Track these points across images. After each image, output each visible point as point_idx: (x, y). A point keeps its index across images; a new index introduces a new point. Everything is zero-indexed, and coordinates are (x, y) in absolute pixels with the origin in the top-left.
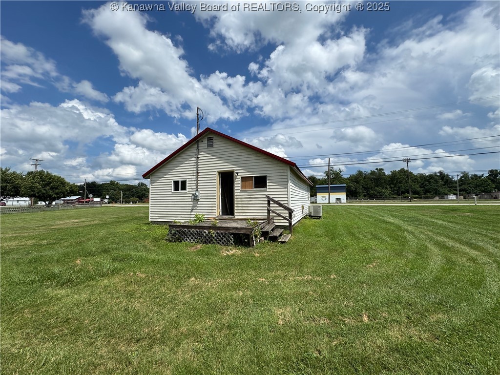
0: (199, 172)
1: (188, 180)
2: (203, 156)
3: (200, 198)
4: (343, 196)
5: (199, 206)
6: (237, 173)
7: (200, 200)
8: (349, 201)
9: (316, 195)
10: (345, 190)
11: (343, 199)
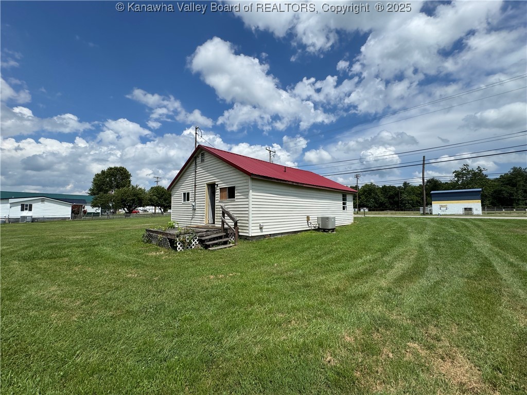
0: (196, 184)
1: (190, 192)
2: (199, 169)
3: (197, 207)
4: (476, 206)
5: (196, 214)
6: (217, 185)
7: (197, 210)
8: (486, 212)
9: (431, 204)
10: (479, 196)
11: (476, 210)
